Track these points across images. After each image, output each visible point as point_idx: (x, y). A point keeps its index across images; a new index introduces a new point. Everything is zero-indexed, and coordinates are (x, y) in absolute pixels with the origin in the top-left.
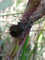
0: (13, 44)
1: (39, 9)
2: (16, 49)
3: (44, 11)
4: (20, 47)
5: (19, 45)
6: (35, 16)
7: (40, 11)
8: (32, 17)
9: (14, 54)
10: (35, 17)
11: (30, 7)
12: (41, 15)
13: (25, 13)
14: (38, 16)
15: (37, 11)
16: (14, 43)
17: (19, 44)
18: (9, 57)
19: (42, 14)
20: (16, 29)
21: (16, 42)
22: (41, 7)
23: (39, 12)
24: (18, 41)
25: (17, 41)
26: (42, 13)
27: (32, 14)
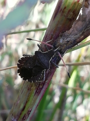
0: (24, 92)
1: (76, 25)
2: (29, 103)
3: (85, 29)
4: (36, 99)
5: (35, 94)
6: (68, 39)
7: (77, 30)
8: (61, 41)
9: (25, 112)
10: (68, 41)
11: (59, 21)
12: (79, 38)
13: (49, 33)
14: (73, 38)
15: (71, 30)
16: (25, 90)
17: (35, 92)
18: (15, 118)
19: (81, 35)
20: (30, 63)
21: (29, 89)
22: (80, 23)
23: (76, 32)
24: (34, 88)
25: (32, 86)
26: (81, 33)
27: (61, 36)
